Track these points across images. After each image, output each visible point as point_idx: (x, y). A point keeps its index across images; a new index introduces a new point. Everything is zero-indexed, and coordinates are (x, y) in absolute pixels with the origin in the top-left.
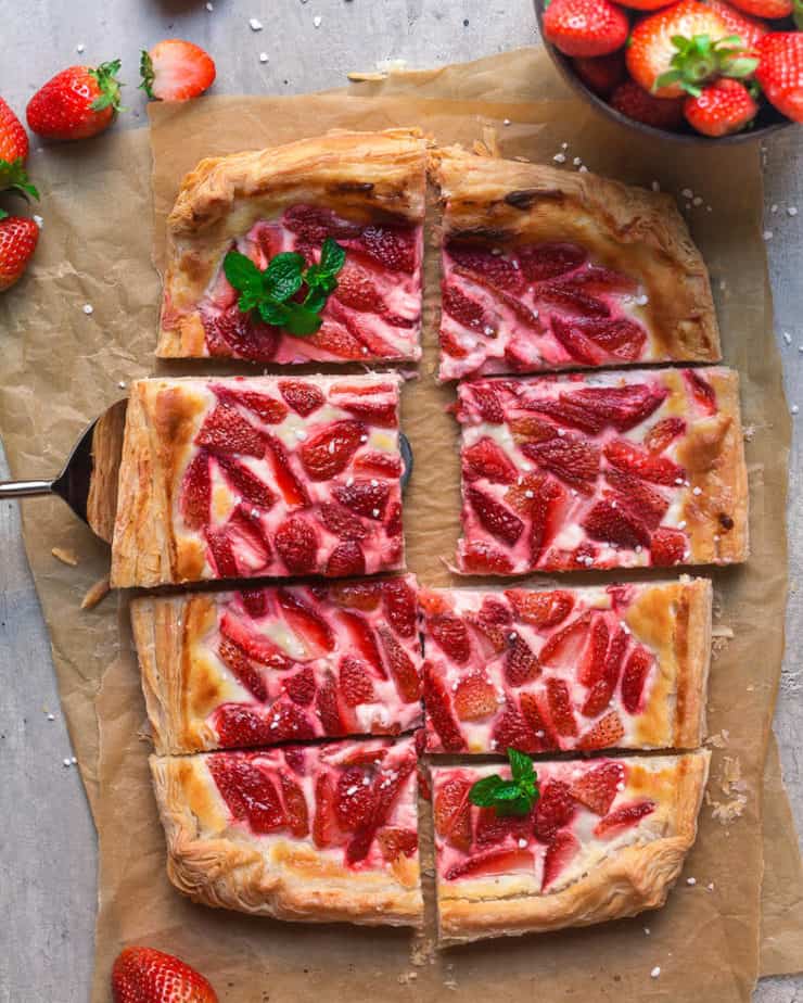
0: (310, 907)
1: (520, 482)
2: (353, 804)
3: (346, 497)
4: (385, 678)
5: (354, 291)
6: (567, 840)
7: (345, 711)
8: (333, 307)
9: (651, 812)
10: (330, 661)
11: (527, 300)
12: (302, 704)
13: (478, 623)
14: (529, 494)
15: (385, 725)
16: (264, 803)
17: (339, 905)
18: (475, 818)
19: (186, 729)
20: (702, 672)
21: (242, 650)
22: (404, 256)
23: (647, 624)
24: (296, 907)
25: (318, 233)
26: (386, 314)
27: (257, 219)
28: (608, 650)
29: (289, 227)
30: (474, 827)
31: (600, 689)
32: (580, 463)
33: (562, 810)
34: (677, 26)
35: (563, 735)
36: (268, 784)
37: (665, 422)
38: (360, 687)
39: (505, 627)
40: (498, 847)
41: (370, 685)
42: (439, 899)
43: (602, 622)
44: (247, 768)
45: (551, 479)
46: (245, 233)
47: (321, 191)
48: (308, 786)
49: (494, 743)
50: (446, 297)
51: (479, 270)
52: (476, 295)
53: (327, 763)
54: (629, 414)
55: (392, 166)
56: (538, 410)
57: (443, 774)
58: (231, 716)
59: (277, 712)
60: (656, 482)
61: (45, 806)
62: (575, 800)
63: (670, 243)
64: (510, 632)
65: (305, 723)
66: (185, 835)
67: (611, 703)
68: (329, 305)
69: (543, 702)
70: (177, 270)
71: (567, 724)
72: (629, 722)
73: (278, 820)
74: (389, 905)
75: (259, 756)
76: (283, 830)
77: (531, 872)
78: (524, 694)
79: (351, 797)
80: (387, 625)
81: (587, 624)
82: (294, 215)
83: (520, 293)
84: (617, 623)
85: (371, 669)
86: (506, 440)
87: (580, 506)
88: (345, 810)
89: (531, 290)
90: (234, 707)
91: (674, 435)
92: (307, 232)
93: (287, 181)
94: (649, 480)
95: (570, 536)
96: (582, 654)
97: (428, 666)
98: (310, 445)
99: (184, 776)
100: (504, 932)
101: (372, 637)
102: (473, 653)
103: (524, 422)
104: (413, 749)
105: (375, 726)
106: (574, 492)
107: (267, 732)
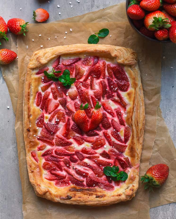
34: (155, 15)
61: (3, 171)
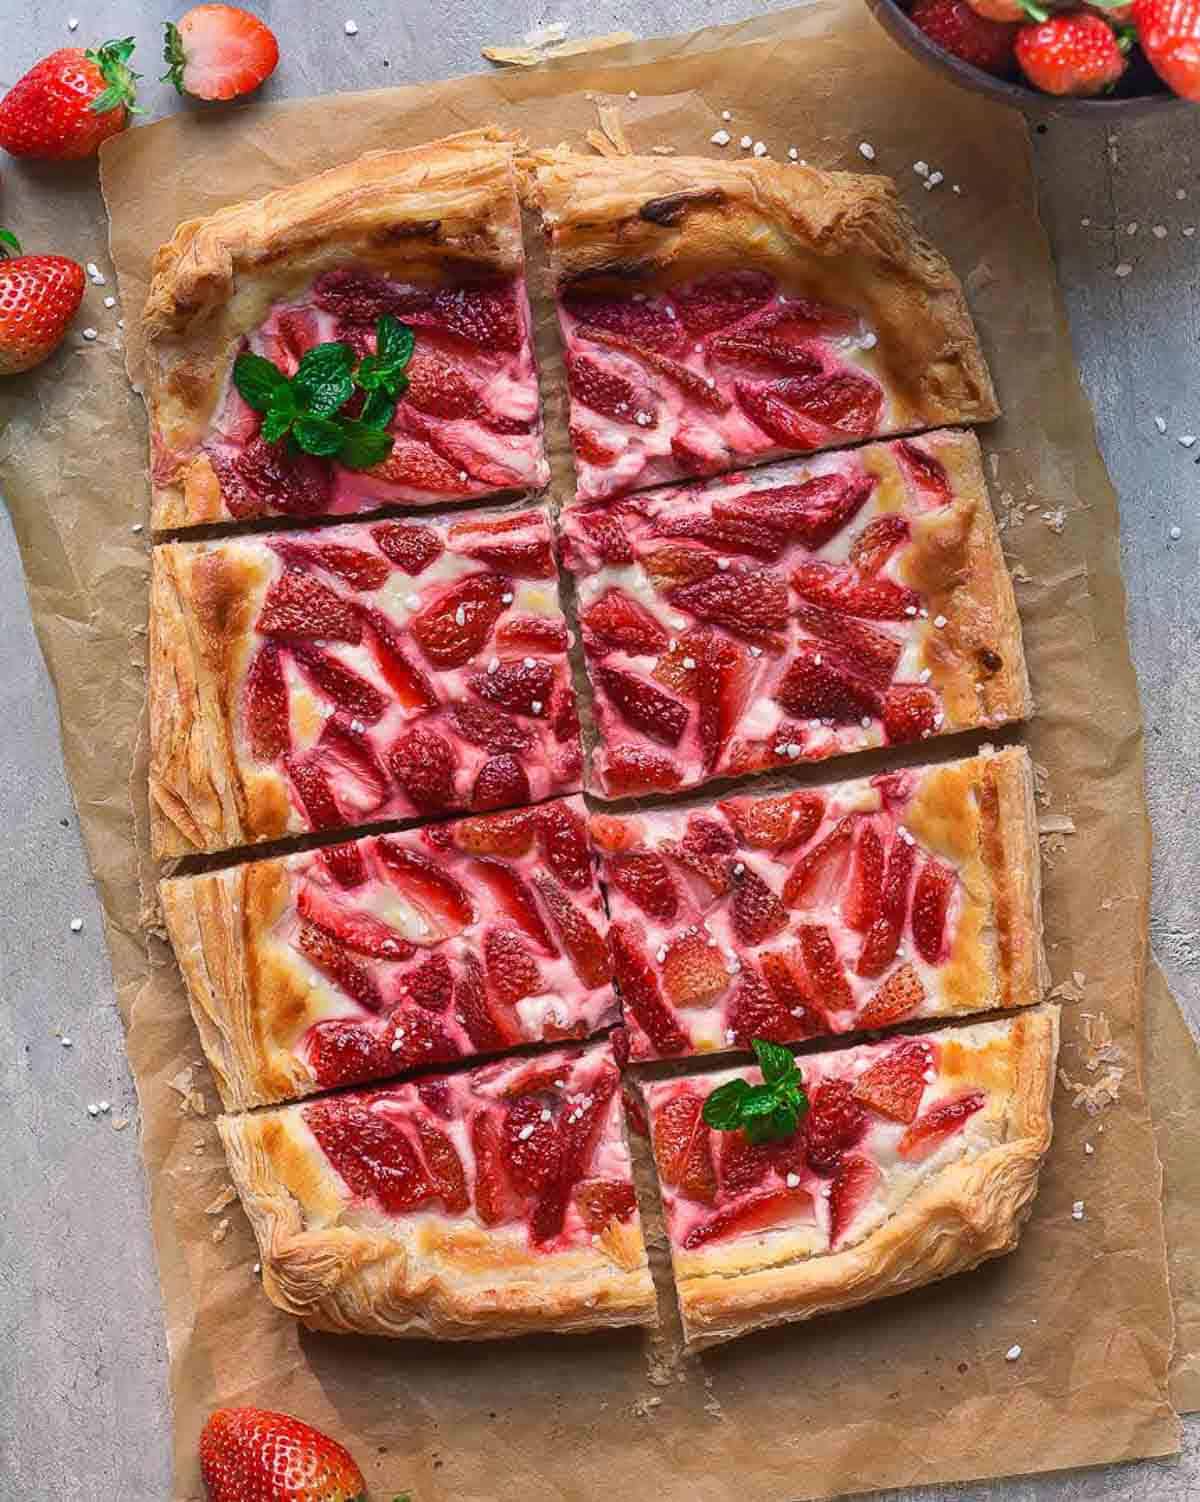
0: (484, 1314)
1: (672, 648)
2: (532, 1152)
3: (489, 689)
4: (554, 954)
5: (433, 390)
6: (858, 1167)
7: (500, 1012)
8: (406, 417)
9: (979, 1108)
10: (468, 938)
11: (694, 365)
12: (434, 1008)
13: (683, 857)
14: (689, 663)
15: (563, 1025)
16: (397, 1166)
17: (528, 1304)
18: (717, 1150)
19: (266, 1065)
20: (1030, 888)
21: (335, 939)
22: (503, 326)
23: (937, 826)
24: (464, 1315)
25: (367, 310)
26: (487, 418)
27: (272, 301)
28: (885, 872)
29: (323, 307)
30: (717, 1164)
31: (879, 932)
32: (759, 606)
33: (845, 1122)
35: (834, 1011)
36: (398, 1137)
37: (876, 525)
38: (519, 972)
39: (725, 857)
40: (756, 1190)
41: (533, 968)
42: (677, 1278)
43: (869, 832)
44: (364, 1117)
45: (719, 636)
46: (258, 325)
47: (361, 244)
48: (459, 1133)
49: (731, 1034)
50: (573, 376)
51: (616, 327)
52: (616, 366)
53: (483, 1096)
54: (821, 519)
55: (463, 190)
56: (683, 535)
57: (660, 1091)
58: (330, 1038)
59: (398, 1025)
60: (876, 617)
62: (863, 1104)
63: (897, 248)
64: (733, 864)
65: (442, 1036)
66: (282, 1227)
67: (900, 952)
68: (400, 416)
69: (797, 962)
70: (165, 396)
71: (836, 991)
72: (930, 977)
73: (420, 1189)
74: (602, 1297)
75: (381, 1097)
76: (428, 1204)
77: (812, 1221)
78: (767, 954)
79: (525, 1142)
80: (548, 875)
81: (848, 837)
82: (329, 288)
83: (682, 356)
84: (893, 830)
85: (532, 943)
86: (644, 588)
87: (767, 672)
88: (519, 1162)
89: (698, 348)
90: (332, 1026)
91: (894, 543)
92: (351, 310)
93: (311, 236)
94: (866, 616)
95: (761, 717)
96: (847, 884)
97: (616, 930)
98: (427, 616)
99: (271, 1141)
100: (781, 1316)
101: (528, 895)
102: (682, 903)
103: (664, 557)
104: (611, 1059)
105: (549, 1028)
106: (757, 651)
107: (386, 1058)
